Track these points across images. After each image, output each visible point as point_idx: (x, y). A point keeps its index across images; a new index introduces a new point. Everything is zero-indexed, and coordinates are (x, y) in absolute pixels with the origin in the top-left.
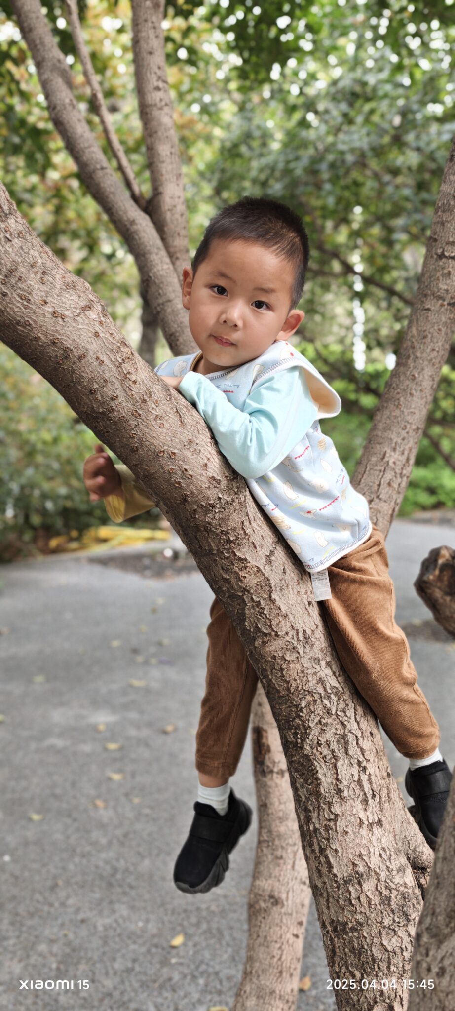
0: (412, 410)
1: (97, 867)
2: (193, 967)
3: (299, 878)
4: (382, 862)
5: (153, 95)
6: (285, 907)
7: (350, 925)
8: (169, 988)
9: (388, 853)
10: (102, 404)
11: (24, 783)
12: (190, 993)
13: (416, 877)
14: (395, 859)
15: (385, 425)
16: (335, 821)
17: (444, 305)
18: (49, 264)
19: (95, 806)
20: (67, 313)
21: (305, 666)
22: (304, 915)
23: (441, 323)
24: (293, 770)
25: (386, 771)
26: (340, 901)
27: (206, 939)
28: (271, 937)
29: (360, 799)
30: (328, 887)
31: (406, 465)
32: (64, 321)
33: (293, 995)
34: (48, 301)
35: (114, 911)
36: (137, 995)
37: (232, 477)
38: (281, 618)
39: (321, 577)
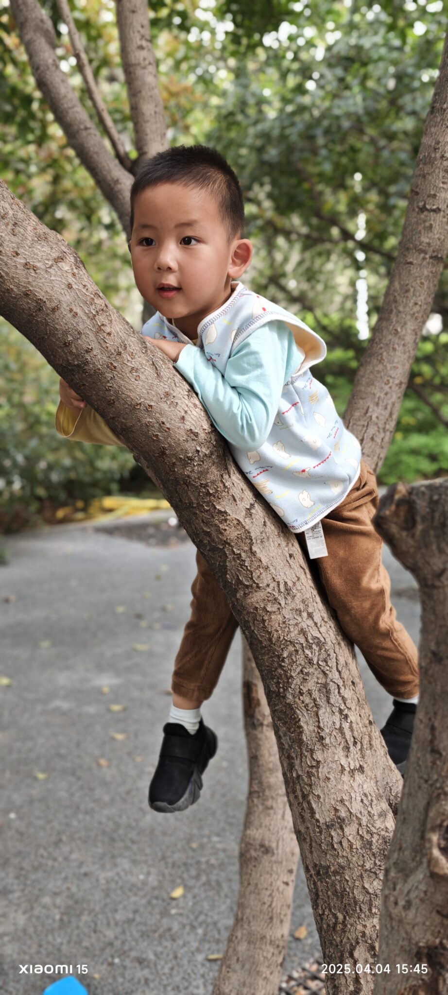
0: (395, 365)
1: (100, 823)
2: (192, 917)
3: (289, 827)
4: (364, 807)
5: (137, 54)
6: (276, 855)
7: (332, 869)
8: (168, 938)
9: (370, 798)
10: (77, 356)
11: (29, 744)
12: (189, 943)
14: (376, 805)
15: (368, 380)
16: (317, 767)
17: (426, 259)
18: (20, 215)
19: (99, 765)
20: (39, 265)
21: (287, 617)
22: (294, 863)
23: (423, 277)
24: (276, 719)
25: (368, 719)
26: (323, 845)
27: (205, 891)
28: (261, 884)
29: (341, 746)
30: (312, 832)
31: (390, 419)
32: (36, 273)
33: (284, 941)
34: (19, 252)
35: (116, 865)
36: (137, 944)
37: (210, 430)
38: (262, 570)
39: (315, 536)
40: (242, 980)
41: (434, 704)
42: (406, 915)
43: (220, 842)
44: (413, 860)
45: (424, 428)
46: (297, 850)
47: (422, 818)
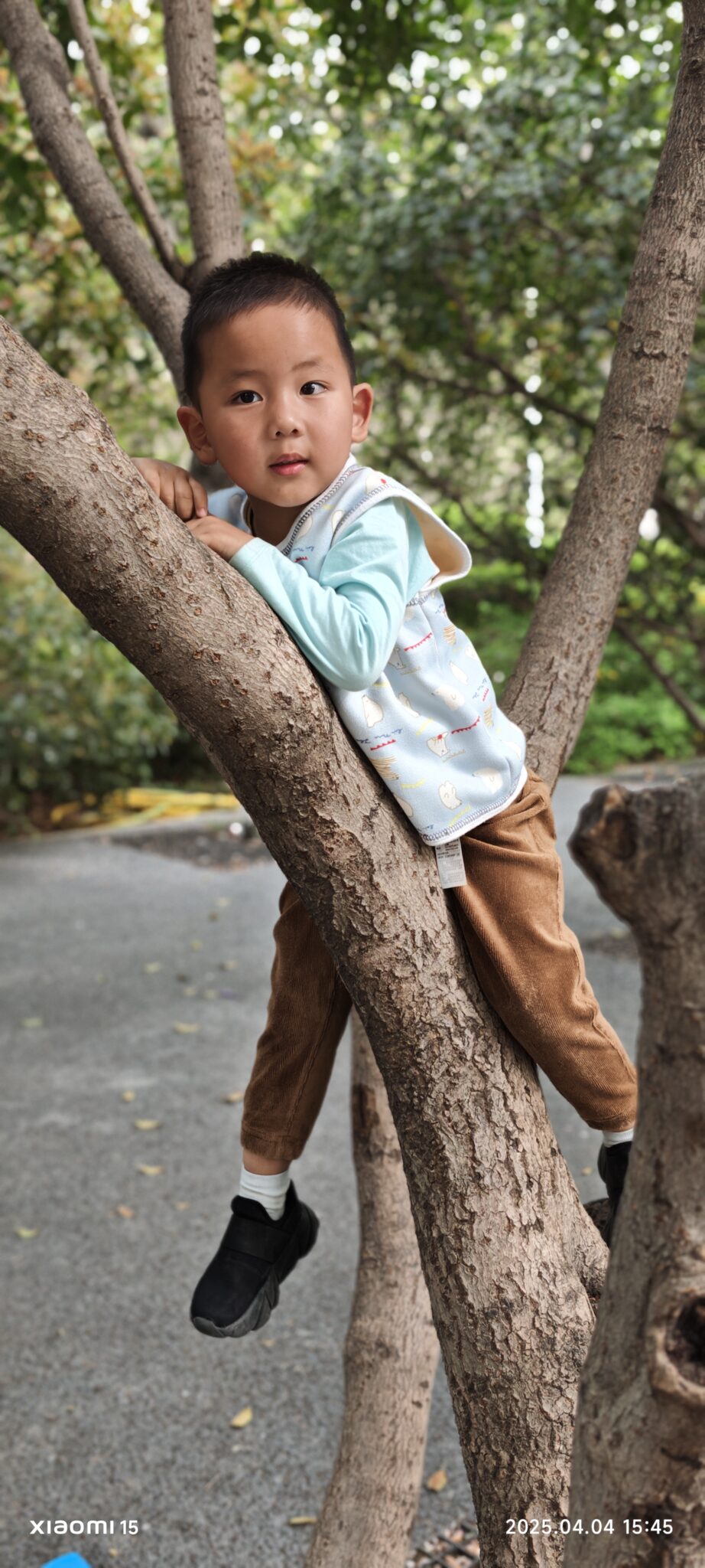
0: (593, 594)
1: (119, 1308)
2: (265, 1457)
3: (422, 1315)
4: (543, 1285)
5: (195, 102)
6: (401, 1360)
7: (493, 1381)
8: (228, 1490)
9: (552, 1270)
10: (104, 577)
11: (7, 1182)
12: (260, 1498)
13: (594, 1308)
14: (562, 1280)
15: (551, 617)
16: (471, 1222)
17: (643, 431)
18: (19, 357)
19: (118, 1215)
20: (46, 434)
21: (425, 986)
22: (430, 1372)
23: (639, 459)
24: (407, 1146)
25: (550, 1146)
26: (478, 1344)
27: (286, 1415)
28: (378, 1406)
29: (509, 1189)
30: (461, 1324)
31: (585, 678)
32: (42, 447)
33: (413, 1495)
34: (16, 414)
35: (145, 1375)
36: (178, 1501)
37: (310, 694)
38: (387, 913)
39: (450, 852)
40: (347, 1558)
41: (661, 1128)
42: (614, 1456)
43: (309, 1338)
44: (625, 1369)
45: (629, 686)
46: (436, 1350)
47: (639, 1304)
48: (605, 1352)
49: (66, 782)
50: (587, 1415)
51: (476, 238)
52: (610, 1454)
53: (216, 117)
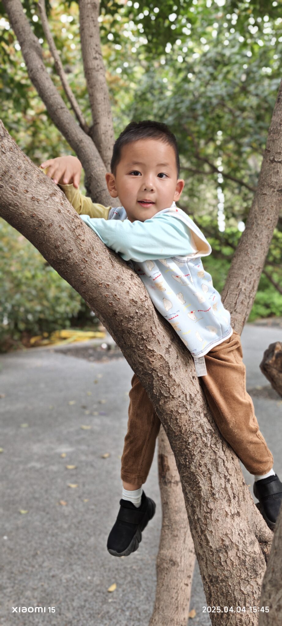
0: (256, 257)
1: (62, 542)
2: (122, 604)
3: (188, 548)
4: (240, 539)
5: (93, 62)
6: (180, 567)
7: (221, 578)
8: (107, 618)
9: (244, 532)
10: (63, 254)
11: (15, 491)
12: (120, 621)
13: (261, 547)
14: (248, 537)
15: (239, 266)
16: (211, 513)
17: (275, 192)
18: (29, 167)
19: (60, 504)
20: (40, 198)
21: (191, 416)
22: (191, 571)
23: (273, 203)
24: (184, 482)
25: (242, 481)
26: (214, 563)
27: (130, 587)
28: (171, 585)
29: (226, 499)
30: (207, 554)
31: (253, 290)
32: (39, 203)
34: (28, 190)
35: (72, 570)
36: (87, 622)
37: (144, 300)
38: (175, 387)
39: (200, 362)
43: (139, 555)
46: (194, 563)
48: (273, 571)
49: (36, 328)
50: (266, 598)
51: (200, 112)
52: (276, 614)
53: (101, 68)
